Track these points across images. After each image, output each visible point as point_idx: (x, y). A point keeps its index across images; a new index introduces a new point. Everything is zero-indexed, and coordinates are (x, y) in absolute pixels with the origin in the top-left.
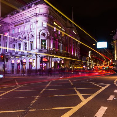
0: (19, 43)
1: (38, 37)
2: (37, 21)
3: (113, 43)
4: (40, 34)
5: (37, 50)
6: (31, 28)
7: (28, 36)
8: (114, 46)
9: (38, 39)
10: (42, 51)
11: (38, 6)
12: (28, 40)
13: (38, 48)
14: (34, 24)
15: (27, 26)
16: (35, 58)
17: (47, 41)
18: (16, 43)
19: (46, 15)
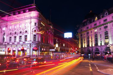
0: (15, 36)
1: (31, 33)
2: (31, 22)
3: (78, 35)
4: (33, 31)
5: (31, 42)
6: (26, 26)
7: (22, 32)
8: (79, 37)
9: (31, 34)
10: (34, 42)
11: (32, 12)
12: (23, 34)
13: (31, 40)
14: (28, 23)
15: (22, 24)
16: (29, 47)
17: (37, 36)
18: (13, 36)
19: (36, 18)
